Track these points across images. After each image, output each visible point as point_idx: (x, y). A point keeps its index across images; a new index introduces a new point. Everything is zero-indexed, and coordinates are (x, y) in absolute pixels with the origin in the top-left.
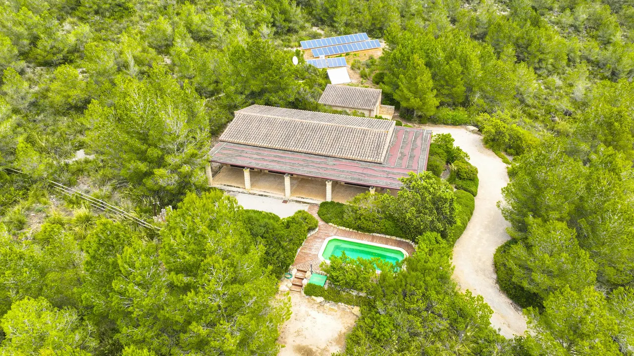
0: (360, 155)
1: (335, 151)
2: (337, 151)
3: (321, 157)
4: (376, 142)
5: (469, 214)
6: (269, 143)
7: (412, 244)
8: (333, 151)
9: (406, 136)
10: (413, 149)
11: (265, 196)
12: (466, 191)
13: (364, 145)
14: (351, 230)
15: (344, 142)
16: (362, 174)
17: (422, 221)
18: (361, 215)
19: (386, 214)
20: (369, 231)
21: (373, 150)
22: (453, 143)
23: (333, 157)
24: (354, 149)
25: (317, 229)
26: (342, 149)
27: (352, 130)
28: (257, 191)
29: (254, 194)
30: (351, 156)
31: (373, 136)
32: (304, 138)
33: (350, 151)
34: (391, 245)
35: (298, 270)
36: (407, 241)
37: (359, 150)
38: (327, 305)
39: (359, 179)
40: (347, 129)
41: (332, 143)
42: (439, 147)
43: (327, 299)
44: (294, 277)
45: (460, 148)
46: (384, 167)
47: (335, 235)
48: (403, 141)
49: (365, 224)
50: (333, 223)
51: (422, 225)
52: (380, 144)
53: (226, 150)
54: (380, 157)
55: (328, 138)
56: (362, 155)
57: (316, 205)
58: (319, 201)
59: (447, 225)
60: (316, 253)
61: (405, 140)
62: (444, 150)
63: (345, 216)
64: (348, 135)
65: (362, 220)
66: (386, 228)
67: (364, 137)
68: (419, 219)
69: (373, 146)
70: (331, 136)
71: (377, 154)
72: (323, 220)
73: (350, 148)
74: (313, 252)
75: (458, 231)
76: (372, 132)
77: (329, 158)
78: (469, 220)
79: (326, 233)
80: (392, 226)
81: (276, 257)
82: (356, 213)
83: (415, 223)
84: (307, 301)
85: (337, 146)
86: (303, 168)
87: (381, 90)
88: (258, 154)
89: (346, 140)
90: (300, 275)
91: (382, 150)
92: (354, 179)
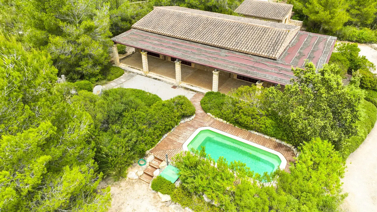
0: (255, 49)
1: (231, 44)
2: (232, 44)
3: (216, 48)
4: (275, 39)
5: (370, 126)
6: (172, 32)
7: (294, 150)
8: (229, 44)
9: (309, 40)
10: (313, 51)
11: (159, 80)
12: (368, 101)
13: (262, 41)
14: (228, 123)
15: (242, 37)
16: (252, 67)
17: (310, 126)
18: (240, 108)
19: (268, 111)
20: (247, 127)
21: (269, 47)
22: (359, 52)
23: (228, 50)
24: (250, 43)
25: (193, 117)
26: (238, 43)
27: (253, 27)
28: (153, 74)
29: (150, 77)
30: (246, 49)
31: (273, 34)
32: (205, 31)
33: (246, 45)
34: (268, 147)
35: (155, 158)
36: (289, 145)
37: (255, 45)
38: (173, 206)
39: (247, 72)
40: (249, 26)
41: (230, 37)
42: (342, 55)
43: (175, 199)
44: (148, 164)
45: (366, 58)
46: (278, 63)
47: (210, 126)
48: (305, 44)
49: (244, 119)
50: (211, 113)
51: (309, 130)
52: (278, 41)
53: (134, 35)
54: (275, 53)
55: (227, 33)
56: (257, 50)
57: (202, 93)
58: (205, 91)
59: (343, 135)
60: (182, 142)
61: (306, 43)
62: (347, 58)
63: (224, 107)
64: (248, 31)
65: (241, 114)
66: (266, 127)
67: (264, 34)
68: (306, 121)
69: (270, 43)
70: (231, 31)
71: (273, 50)
72: (203, 109)
73: (247, 42)
74: (180, 141)
75: (354, 144)
76: (273, 30)
77: (224, 50)
78: (368, 133)
79: (201, 123)
80: (274, 125)
81: (126, 139)
82: (235, 106)
83: (300, 127)
84: (152, 196)
85: (234, 40)
86: (195, 56)
87: (292, 6)
88: (158, 41)
89: (245, 35)
90: (155, 163)
91: (279, 47)
92: (242, 71)
